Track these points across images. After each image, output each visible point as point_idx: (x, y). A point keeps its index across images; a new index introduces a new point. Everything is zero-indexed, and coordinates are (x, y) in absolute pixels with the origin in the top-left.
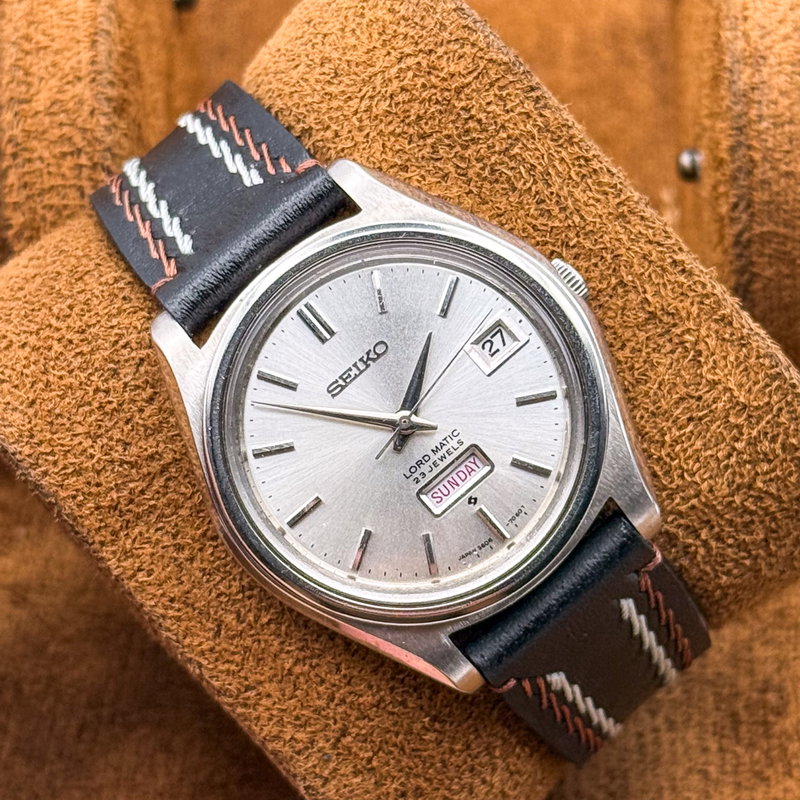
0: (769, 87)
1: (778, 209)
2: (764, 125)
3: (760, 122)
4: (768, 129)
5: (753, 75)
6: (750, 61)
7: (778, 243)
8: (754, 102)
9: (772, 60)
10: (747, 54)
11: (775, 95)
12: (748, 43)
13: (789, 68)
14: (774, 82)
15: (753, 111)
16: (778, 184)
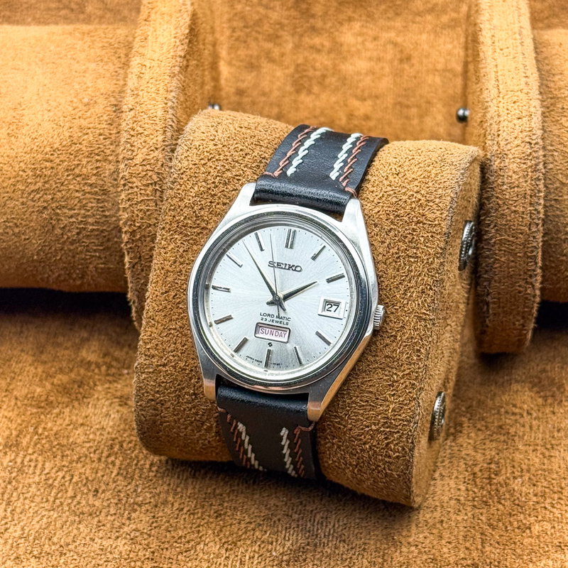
0: (509, 169)
1: (510, 228)
2: (505, 187)
3: (503, 185)
4: (507, 189)
5: (501, 163)
6: (500, 156)
7: (509, 245)
8: (501, 176)
9: (510, 156)
10: (499, 152)
11: (510, 174)
13: (519, 161)
14: (511, 167)
15: (500, 180)
16: (510, 216)
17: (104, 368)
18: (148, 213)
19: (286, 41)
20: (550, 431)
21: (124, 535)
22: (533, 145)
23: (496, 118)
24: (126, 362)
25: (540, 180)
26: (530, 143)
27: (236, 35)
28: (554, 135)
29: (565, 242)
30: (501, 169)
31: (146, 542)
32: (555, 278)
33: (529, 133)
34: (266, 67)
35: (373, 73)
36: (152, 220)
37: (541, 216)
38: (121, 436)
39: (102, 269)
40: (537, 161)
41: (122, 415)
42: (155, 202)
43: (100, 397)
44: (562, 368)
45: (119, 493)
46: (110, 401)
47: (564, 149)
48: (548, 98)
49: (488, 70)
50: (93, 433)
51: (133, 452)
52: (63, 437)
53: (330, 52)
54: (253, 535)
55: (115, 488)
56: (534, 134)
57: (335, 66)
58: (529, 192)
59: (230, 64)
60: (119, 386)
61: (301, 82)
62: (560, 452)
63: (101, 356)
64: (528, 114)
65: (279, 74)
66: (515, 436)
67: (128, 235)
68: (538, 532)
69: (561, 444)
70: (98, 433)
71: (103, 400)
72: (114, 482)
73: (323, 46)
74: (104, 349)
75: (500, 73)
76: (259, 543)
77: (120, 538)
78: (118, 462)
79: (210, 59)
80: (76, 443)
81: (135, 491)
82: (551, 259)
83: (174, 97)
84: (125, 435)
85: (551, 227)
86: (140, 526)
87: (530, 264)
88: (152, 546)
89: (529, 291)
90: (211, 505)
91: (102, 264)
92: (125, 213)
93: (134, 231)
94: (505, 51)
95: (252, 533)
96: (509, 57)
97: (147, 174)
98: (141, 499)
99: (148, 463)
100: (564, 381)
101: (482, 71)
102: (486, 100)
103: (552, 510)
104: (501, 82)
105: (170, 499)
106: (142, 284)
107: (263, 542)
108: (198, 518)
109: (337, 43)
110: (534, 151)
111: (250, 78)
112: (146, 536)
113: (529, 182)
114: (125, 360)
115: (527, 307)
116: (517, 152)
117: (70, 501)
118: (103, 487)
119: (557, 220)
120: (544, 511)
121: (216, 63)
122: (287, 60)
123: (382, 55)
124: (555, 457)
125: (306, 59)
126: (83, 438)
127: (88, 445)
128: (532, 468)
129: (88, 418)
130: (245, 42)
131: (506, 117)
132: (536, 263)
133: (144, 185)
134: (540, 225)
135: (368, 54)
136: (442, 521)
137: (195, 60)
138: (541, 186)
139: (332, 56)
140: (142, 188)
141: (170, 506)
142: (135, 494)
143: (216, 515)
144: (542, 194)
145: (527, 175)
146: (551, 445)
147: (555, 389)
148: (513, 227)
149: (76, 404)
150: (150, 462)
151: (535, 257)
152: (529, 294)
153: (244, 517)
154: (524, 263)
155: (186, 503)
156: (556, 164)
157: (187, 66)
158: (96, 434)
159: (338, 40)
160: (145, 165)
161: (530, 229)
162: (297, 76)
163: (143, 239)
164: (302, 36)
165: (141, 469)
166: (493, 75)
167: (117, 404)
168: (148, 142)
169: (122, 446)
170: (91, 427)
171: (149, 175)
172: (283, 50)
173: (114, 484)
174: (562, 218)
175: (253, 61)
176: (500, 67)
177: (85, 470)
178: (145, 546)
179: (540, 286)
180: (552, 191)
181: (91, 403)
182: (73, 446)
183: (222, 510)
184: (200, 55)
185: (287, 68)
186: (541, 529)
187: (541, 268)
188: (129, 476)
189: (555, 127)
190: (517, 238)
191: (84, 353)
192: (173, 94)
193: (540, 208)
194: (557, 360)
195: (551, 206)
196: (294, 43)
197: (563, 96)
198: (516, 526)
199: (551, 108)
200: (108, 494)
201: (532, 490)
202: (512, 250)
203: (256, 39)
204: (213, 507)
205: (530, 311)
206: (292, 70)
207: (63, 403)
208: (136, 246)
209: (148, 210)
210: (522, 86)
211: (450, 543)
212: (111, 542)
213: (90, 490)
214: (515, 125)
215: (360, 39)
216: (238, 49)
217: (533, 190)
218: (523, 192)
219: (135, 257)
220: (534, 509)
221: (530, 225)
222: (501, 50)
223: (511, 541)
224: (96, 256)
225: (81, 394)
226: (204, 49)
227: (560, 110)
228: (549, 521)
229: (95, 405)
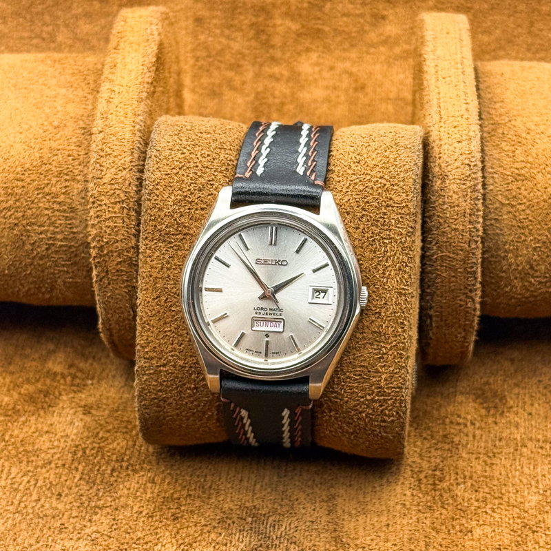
0: (449, 189)
1: (450, 245)
2: (446, 206)
3: (444, 205)
4: (447, 208)
5: (442, 183)
6: (441, 177)
7: (449, 261)
8: (442, 196)
9: (451, 177)
10: (440, 174)
11: (451, 194)
12: (441, 169)
13: (459, 181)
14: (451, 187)
15: (441, 200)
16: (451, 234)
17: (69, 379)
18: (116, 229)
19: (247, 70)
20: (493, 441)
21: (85, 537)
22: (472, 167)
23: (437, 142)
24: (91, 373)
25: (479, 199)
26: (470, 165)
27: (199, 64)
28: (494, 159)
29: (504, 260)
30: (441, 190)
31: (106, 543)
32: (495, 293)
33: (468, 156)
34: (228, 94)
35: (330, 101)
36: (120, 236)
37: (480, 233)
38: (85, 443)
39: (70, 283)
40: (476, 181)
41: (85, 423)
42: (123, 219)
43: (65, 406)
44: (505, 381)
45: (81, 497)
46: (74, 410)
47: (504, 172)
48: (489, 124)
49: (431, 97)
50: (58, 440)
51: (95, 458)
52: (29, 444)
53: (288, 80)
54: (209, 537)
55: (78, 492)
56: (473, 157)
57: (293, 94)
58: (468, 211)
59: (193, 91)
60: (83, 396)
61: (261, 109)
62: (501, 459)
63: (67, 367)
64: (468, 138)
65: (240, 101)
66: (459, 444)
67: (96, 250)
68: (479, 535)
69: (502, 452)
70: (62, 441)
71: (68, 409)
72: (77, 486)
73: (282, 75)
74: (69, 360)
75: (442, 100)
76: (213, 545)
77: (81, 540)
78: (80, 468)
79: (175, 87)
80: (41, 450)
81: (97, 495)
82: (492, 275)
83: (142, 121)
84: (88, 442)
85: (491, 245)
86: (100, 529)
87: (470, 279)
88: (112, 547)
89: (469, 305)
90: (169, 508)
91: (70, 278)
92: (94, 230)
93: (102, 246)
94: (448, 79)
95: (207, 536)
96: (451, 85)
97: (115, 193)
98: (102, 502)
99: (110, 468)
100: (506, 393)
101: (425, 98)
102: (429, 125)
103: (493, 514)
104: (442, 108)
105: (130, 502)
106: (108, 297)
107: (218, 543)
108: (156, 521)
109: (295, 72)
110: (473, 173)
111: (212, 104)
112: (106, 538)
113: (469, 201)
114: (89, 371)
115: (469, 320)
116: (457, 174)
117: (34, 504)
118: (66, 491)
119: (497, 238)
120: (485, 516)
121: (180, 91)
122: (248, 88)
123: (337, 84)
124: (497, 464)
125: (266, 88)
126: (47, 445)
127: (52, 451)
128: (474, 475)
129: (54, 426)
130: (208, 71)
131: (446, 141)
132: (476, 278)
133: (112, 203)
134: (479, 242)
135: (325, 83)
136: (388, 525)
137: (161, 87)
138: (480, 206)
139: (291, 84)
140: (111, 205)
141: (130, 509)
142: (96, 497)
143: (173, 517)
144: (481, 213)
145: (467, 195)
146: (494, 453)
147: (497, 401)
148: (453, 244)
149: (42, 413)
150: (111, 468)
151: (475, 272)
152: (469, 308)
153: (200, 520)
154: (465, 277)
155: (145, 507)
156: (497, 185)
157: (154, 92)
158: (60, 441)
159: (296, 69)
160: (113, 184)
161: (469, 246)
162: (257, 103)
163: (110, 254)
164: (261, 65)
165: (103, 474)
166: (435, 102)
167: (81, 413)
168: (117, 162)
169: (85, 452)
170: (56, 434)
171: (117, 193)
172: (244, 79)
173: (77, 489)
174: (501, 237)
175: (215, 88)
176: (442, 95)
177: (50, 475)
178: (105, 547)
179: (480, 300)
180: (492, 210)
181: (57, 411)
182: (38, 452)
183: (179, 513)
184: (165, 83)
185: (248, 95)
186: (482, 532)
187: (481, 283)
188: (91, 481)
189: (495, 151)
190: (457, 255)
191: (50, 365)
192: (141, 118)
193: (479, 226)
194: (500, 372)
195: (491, 225)
196: (254, 71)
197: (503, 122)
198: (459, 530)
199: (493, 133)
200: (70, 498)
201: (474, 496)
202: (453, 265)
203: (218, 68)
204: (171, 510)
205: (471, 324)
206: (252, 97)
207: (30, 412)
208: (103, 260)
209: (115, 227)
210: (463, 112)
211: (395, 545)
212: (72, 543)
213: (53, 494)
214: (455, 148)
215: (317, 69)
216: (201, 77)
217: (472, 209)
218: (463, 211)
219: (102, 271)
220: (475, 514)
221: (469, 242)
222: (444, 78)
223: (454, 544)
224: (64, 271)
225: (47, 403)
226: (170, 77)
227: (501, 135)
228: (490, 525)
229: (60, 414)
